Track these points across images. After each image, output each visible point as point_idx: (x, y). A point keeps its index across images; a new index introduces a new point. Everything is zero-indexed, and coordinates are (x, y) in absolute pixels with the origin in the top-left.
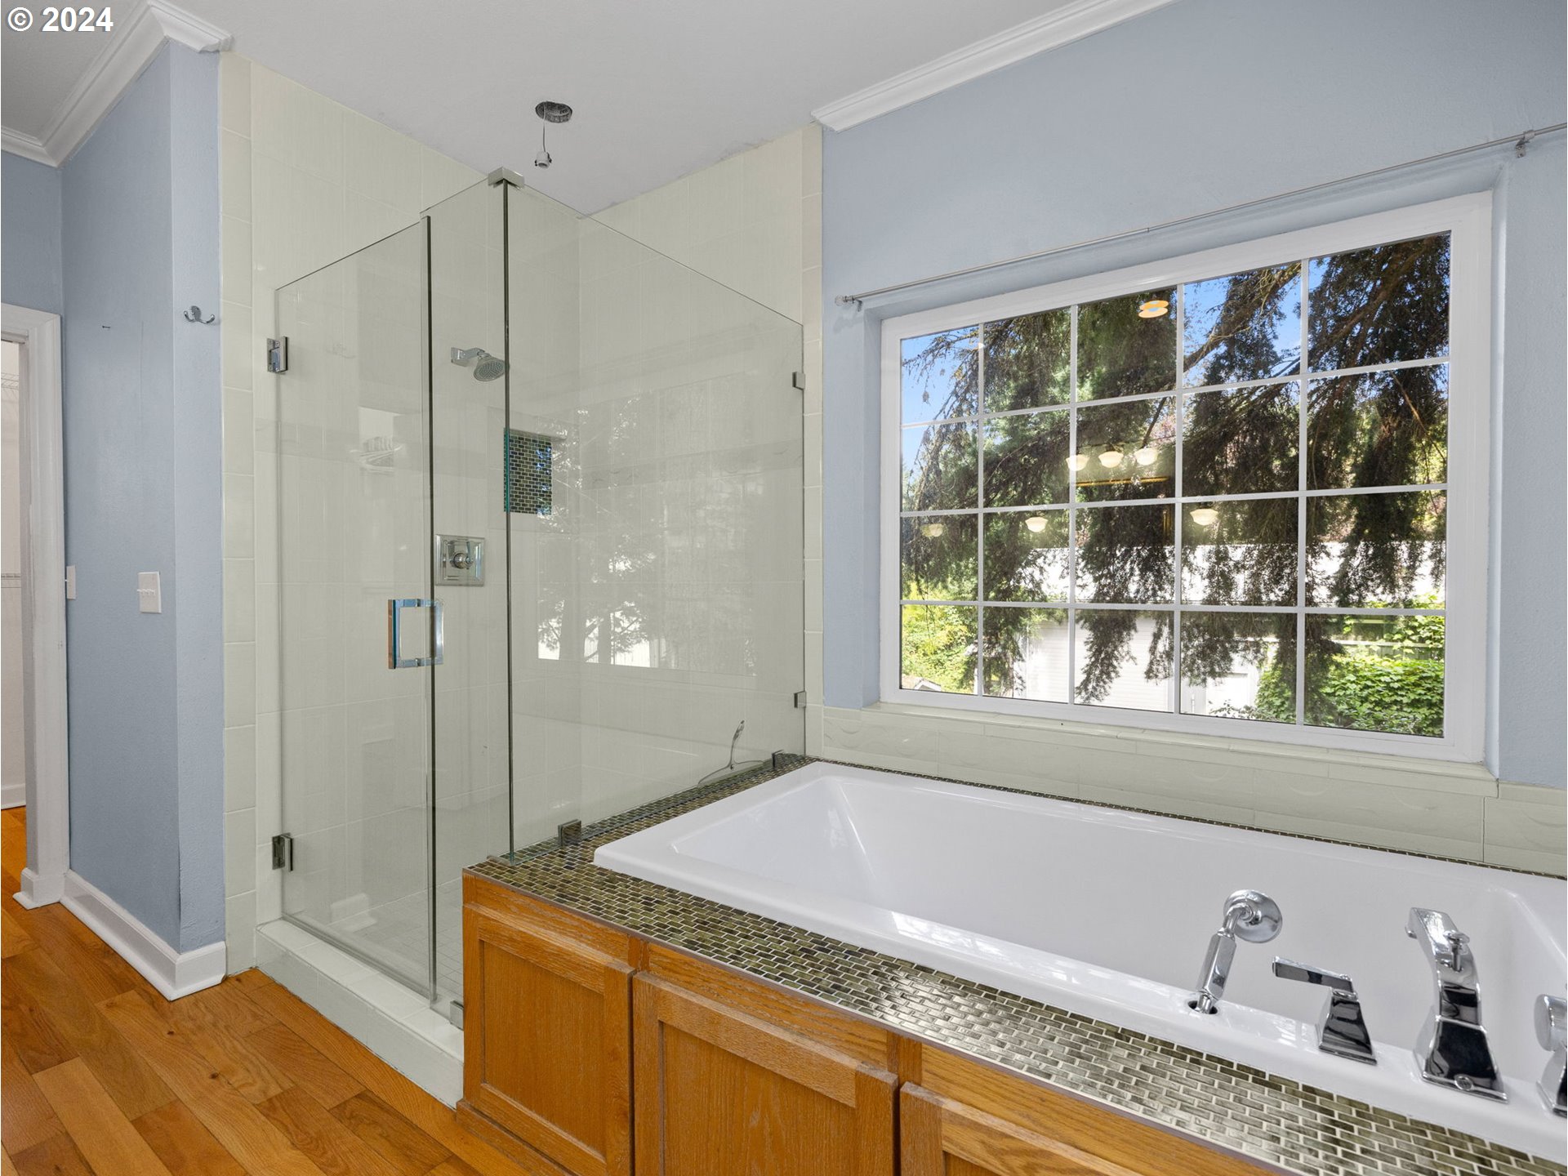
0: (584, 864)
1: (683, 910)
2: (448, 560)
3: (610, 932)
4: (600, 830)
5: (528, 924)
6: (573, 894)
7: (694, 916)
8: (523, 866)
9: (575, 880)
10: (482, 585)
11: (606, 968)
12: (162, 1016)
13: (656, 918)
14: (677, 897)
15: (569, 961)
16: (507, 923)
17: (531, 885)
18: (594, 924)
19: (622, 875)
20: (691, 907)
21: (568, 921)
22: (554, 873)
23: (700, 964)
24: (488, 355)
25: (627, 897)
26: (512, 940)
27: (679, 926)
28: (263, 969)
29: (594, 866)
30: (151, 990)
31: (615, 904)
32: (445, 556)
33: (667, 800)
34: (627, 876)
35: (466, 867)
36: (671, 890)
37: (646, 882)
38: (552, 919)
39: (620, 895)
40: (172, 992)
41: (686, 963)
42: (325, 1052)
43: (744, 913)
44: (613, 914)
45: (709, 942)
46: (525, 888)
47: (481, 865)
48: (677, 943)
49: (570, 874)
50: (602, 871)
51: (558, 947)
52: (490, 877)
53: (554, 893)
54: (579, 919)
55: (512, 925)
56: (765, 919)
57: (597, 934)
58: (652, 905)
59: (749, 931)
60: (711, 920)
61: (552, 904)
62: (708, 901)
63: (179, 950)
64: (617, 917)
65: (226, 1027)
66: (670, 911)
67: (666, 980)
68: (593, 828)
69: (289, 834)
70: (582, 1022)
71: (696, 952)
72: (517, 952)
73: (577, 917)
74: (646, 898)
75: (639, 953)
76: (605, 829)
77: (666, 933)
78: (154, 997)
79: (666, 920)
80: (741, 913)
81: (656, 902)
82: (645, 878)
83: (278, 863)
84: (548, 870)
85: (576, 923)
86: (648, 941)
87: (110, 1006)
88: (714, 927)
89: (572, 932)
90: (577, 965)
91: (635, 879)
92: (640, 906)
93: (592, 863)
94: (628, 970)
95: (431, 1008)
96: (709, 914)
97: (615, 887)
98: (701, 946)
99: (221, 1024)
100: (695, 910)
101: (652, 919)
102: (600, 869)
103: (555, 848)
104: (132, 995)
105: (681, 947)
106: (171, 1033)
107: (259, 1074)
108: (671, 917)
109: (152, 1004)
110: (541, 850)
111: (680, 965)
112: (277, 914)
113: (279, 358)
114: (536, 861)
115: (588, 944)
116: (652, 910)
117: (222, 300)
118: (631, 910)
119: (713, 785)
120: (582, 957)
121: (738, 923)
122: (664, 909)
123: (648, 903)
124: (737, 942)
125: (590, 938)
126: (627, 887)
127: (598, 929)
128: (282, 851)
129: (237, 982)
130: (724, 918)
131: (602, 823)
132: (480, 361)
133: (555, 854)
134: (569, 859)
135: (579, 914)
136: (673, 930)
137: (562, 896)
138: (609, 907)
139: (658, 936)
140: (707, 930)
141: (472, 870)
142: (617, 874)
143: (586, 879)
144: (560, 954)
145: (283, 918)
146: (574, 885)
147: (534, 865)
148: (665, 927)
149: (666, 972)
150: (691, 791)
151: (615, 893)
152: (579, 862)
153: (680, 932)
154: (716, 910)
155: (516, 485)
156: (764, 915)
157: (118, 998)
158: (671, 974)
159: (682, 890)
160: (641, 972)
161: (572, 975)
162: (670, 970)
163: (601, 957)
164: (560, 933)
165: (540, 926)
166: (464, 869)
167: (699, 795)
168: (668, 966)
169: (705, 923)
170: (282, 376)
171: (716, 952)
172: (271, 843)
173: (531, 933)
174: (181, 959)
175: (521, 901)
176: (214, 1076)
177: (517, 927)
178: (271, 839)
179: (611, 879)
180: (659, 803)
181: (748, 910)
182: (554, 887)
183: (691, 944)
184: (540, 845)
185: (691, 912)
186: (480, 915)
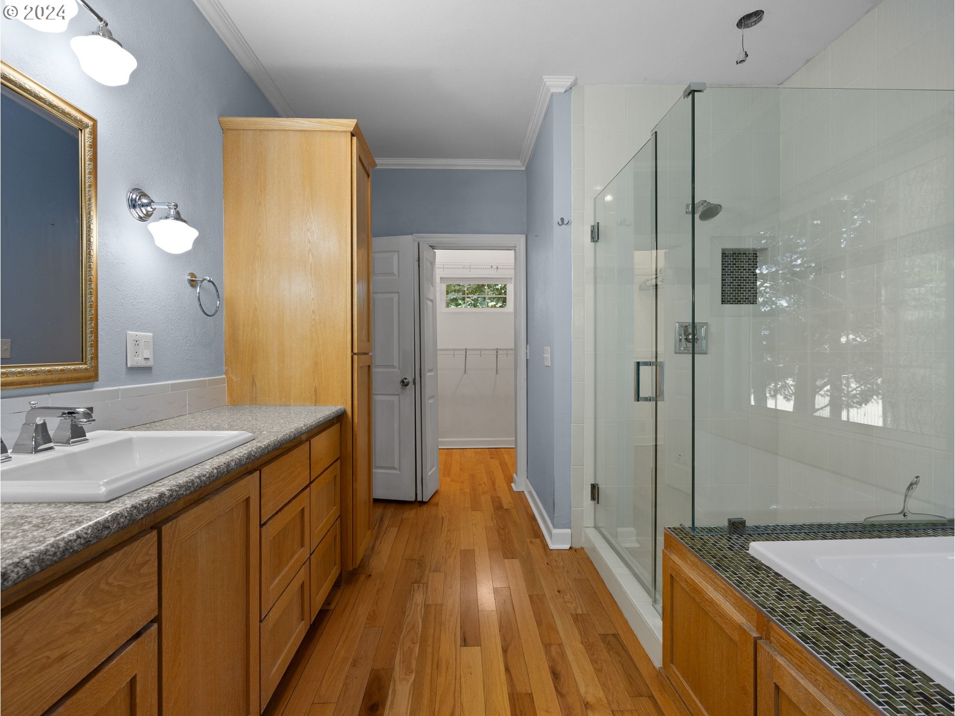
0: (742, 550)
1: (808, 611)
2: (683, 337)
3: (744, 601)
4: (762, 531)
5: (697, 576)
6: (726, 567)
7: (817, 618)
8: (700, 538)
9: (731, 558)
10: (706, 353)
11: (740, 626)
12: (546, 555)
13: (783, 607)
14: (807, 599)
15: (717, 610)
16: (684, 569)
17: (701, 551)
18: (734, 592)
19: (767, 567)
20: (817, 611)
21: (719, 582)
22: (719, 549)
23: (809, 656)
24: (709, 203)
25: (765, 583)
26: (686, 582)
27: (801, 620)
28: (585, 549)
29: (748, 554)
30: (544, 541)
31: (755, 584)
32: (680, 335)
33: (830, 526)
34: (771, 569)
35: (666, 527)
36: (804, 592)
37: (785, 579)
38: (710, 578)
39: (760, 580)
40: (552, 546)
41: (797, 650)
42: (603, 604)
43: (867, 636)
44: (750, 590)
45: (822, 643)
46: (696, 551)
47: (674, 528)
48: (794, 633)
49: (730, 554)
50: (753, 559)
51: (712, 598)
52: (678, 537)
53: (713, 561)
54: (725, 584)
55: (687, 571)
56: (888, 651)
57: (736, 599)
58: (783, 596)
59: (866, 652)
60: (831, 628)
61: (710, 568)
62: (834, 613)
63: (555, 527)
64: (752, 593)
65: (567, 571)
66: (796, 607)
67: (782, 655)
68: (759, 528)
69: (598, 484)
70: (726, 656)
71: (806, 645)
72: (689, 591)
73: (724, 582)
74: (781, 590)
75: (763, 625)
76: (767, 532)
77: (786, 621)
78: (545, 546)
79: (791, 612)
80: (864, 635)
81: (788, 596)
82: (784, 576)
83: (593, 498)
84: (715, 545)
85: (724, 587)
86: (770, 620)
87: (531, 542)
88: (833, 634)
89: (720, 591)
90: (723, 615)
91: (777, 574)
92: (773, 594)
93: (747, 551)
94: (755, 635)
95: (653, 605)
96: (832, 623)
97: (758, 573)
98: (814, 643)
99: (566, 569)
100: (820, 614)
101: (780, 606)
102: (752, 557)
103: (725, 533)
104: (538, 540)
105: (795, 636)
106: (548, 564)
107: (575, 600)
108: (795, 611)
109: (544, 547)
110: (716, 531)
111: (793, 649)
112: (593, 525)
113: (595, 234)
114: (709, 537)
115: (731, 604)
116: (781, 600)
117: (572, 211)
118: (765, 593)
119: (881, 525)
120: (725, 611)
121: (857, 641)
122: (792, 603)
123: (780, 595)
124: (850, 656)
125: (732, 600)
126: (768, 577)
127: (737, 596)
128: (595, 490)
129: (575, 552)
130: (845, 632)
131: (766, 527)
132: (703, 208)
133: (724, 537)
134: (732, 543)
135: (726, 581)
136: (793, 621)
137: (719, 565)
138: (749, 585)
139: (779, 620)
140: (825, 634)
141: (669, 530)
142: (764, 565)
143: (739, 560)
144: (712, 602)
145: (595, 527)
146: (729, 561)
147: (707, 540)
148: (788, 616)
149: (783, 650)
150: (856, 525)
151: (758, 577)
152: (738, 548)
153: (799, 625)
154: (839, 623)
155: (730, 285)
156: (888, 646)
157: (534, 540)
158: (786, 653)
159: (813, 595)
160: (765, 640)
161: (718, 619)
162: (786, 650)
163: (737, 617)
164: (714, 589)
165: (703, 580)
166: (665, 528)
167: (862, 530)
168: (785, 646)
169: (825, 628)
170: (597, 243)
171: (826, 653)
172: (590, 487)
173: (697, 582)
174: (555, 531)
175: (693, 558)
176: (559, 592)
177: (689, 574)
178: (590, 485)
179: (757, 567)
180: (820, 526)
181: (873, 636)
182: (715, 558)
183: (804, 637)
184: (716, 528)
185: (815, 615)
186: (671, 559)
